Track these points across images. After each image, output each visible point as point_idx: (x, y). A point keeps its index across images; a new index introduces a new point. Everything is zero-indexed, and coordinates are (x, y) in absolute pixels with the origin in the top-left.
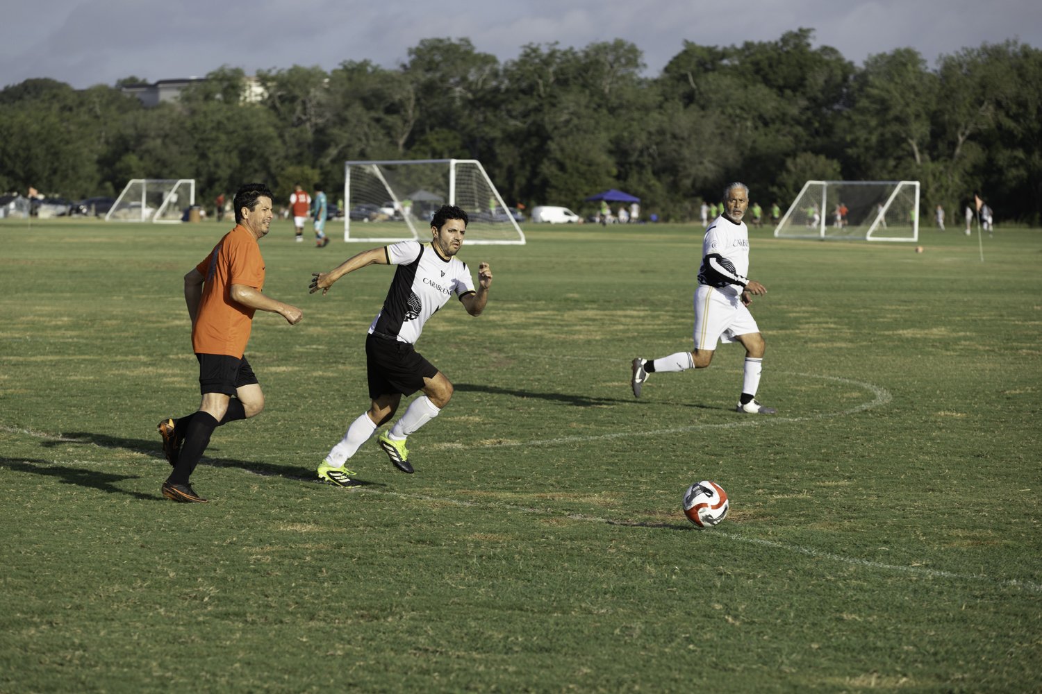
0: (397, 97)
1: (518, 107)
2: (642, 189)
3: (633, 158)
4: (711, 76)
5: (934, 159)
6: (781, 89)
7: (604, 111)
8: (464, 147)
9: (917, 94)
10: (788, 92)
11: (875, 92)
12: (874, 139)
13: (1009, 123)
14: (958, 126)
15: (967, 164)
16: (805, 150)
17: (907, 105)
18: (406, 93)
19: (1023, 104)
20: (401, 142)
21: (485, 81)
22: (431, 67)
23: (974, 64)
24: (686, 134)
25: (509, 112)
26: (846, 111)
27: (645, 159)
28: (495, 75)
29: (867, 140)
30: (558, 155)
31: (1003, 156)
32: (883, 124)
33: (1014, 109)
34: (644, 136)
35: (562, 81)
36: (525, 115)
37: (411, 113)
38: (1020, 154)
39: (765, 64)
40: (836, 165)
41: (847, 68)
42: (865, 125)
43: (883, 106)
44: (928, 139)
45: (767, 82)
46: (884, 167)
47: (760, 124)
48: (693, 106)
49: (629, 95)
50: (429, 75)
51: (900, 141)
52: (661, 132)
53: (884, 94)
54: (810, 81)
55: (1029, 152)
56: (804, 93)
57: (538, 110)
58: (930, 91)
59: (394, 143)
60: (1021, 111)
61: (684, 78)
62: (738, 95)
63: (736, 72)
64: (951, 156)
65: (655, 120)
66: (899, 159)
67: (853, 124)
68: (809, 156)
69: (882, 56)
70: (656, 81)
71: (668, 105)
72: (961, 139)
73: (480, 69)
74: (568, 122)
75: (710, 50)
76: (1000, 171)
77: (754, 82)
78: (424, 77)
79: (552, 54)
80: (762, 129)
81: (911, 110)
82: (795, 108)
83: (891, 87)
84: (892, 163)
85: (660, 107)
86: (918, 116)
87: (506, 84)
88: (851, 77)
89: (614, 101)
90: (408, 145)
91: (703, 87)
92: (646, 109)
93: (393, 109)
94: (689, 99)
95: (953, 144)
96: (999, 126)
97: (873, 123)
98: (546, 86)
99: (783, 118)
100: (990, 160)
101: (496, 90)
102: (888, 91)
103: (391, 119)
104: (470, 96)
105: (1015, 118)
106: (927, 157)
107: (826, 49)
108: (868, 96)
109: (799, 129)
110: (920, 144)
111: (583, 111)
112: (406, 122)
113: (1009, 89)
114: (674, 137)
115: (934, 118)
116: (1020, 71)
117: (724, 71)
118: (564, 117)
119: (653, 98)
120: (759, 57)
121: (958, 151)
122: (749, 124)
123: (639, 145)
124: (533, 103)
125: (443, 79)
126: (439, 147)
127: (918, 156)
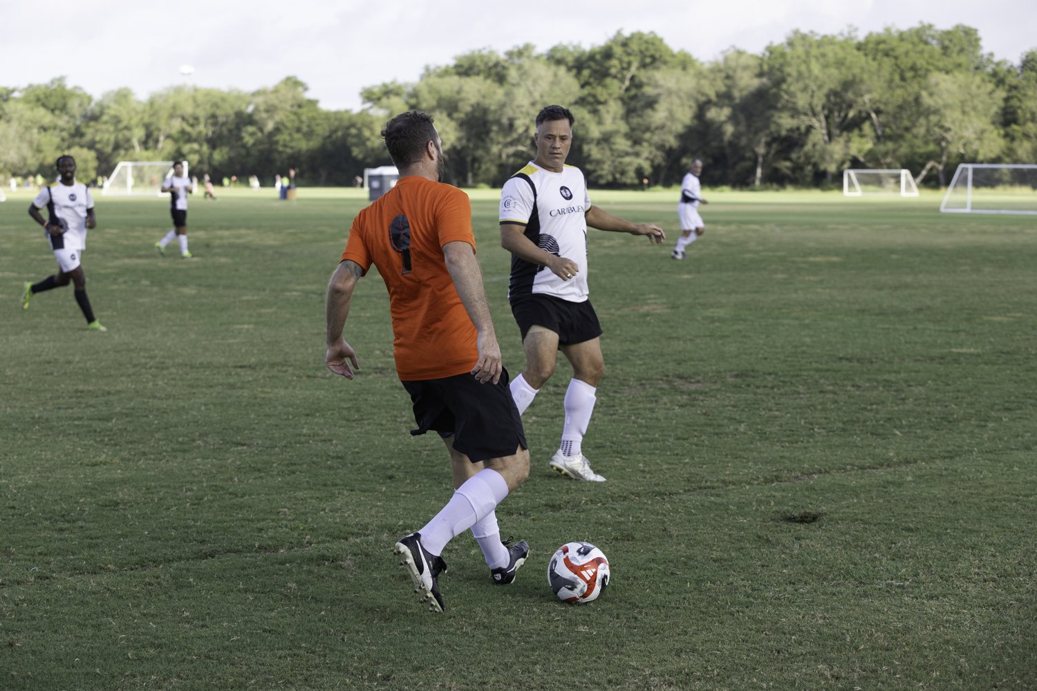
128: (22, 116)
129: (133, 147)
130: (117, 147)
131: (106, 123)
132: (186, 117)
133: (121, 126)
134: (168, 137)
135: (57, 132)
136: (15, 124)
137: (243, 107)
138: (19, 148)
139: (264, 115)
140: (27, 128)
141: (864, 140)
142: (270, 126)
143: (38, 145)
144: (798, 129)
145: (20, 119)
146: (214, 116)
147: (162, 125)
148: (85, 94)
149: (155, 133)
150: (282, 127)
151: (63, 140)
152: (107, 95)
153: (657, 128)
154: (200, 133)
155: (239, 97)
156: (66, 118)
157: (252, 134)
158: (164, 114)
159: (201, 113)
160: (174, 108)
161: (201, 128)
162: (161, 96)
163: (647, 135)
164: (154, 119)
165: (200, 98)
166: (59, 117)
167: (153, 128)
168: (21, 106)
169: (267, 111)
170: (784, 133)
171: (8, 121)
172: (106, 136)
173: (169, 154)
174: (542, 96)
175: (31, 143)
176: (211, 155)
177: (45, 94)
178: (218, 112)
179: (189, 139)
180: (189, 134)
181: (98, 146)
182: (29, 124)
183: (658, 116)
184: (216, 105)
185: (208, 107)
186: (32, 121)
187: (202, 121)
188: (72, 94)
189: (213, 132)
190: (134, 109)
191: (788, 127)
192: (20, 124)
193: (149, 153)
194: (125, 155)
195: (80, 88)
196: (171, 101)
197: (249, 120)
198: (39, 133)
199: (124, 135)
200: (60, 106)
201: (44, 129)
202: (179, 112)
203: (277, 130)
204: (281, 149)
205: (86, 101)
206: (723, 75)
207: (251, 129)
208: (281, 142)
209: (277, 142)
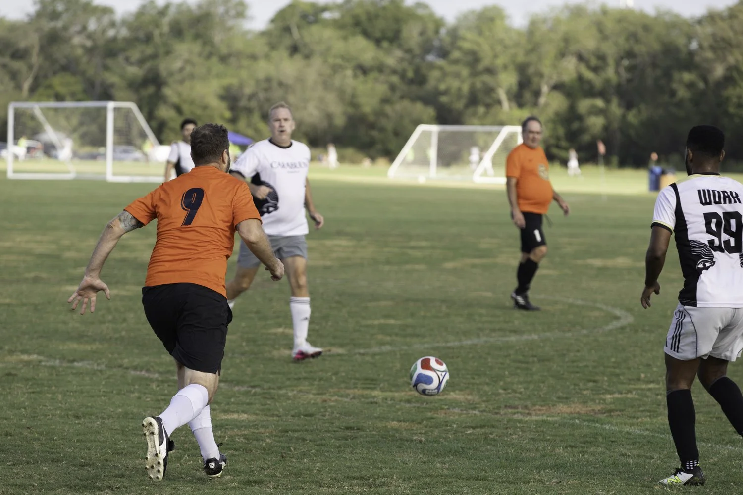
0: (22, 44)
1: (135, 55)
2: (250, 132)
3: (243, 103)
4: (315, 29)
5: (521, 105)
6: (378, 42)
7: (215, 60)
8: (85, 91)
9: (506, 47)
10: (385, 44)
11: (466, 45)
12: (466, 88)
13: (589, 75)
14: (541, 75)
15: (550, 112)
16: (402, 97)
17: (496, 56)
18: (32, 41)
19: (602, 58)
20: (26, 85)
21: (104, 31)
22: (55, 16)
23: (557, 21)
24: (290, 81)
25: (127, 60)
26: (441, 62)
27: (253, 104)
28: (113, 24)
29: (459, 89)
30: (175, 99)
31: (584, 105)
32: (474, 74)
33: (594, 62)
34: (252, 83)
35: (177, 31)
36: (141, 62)
37: (35, 59)
38: (600, 103)
39: (363, 18)
40: (431, 112)
41: (439, 23)
42: (457, 75)
43: (473, 59)
44: (515, 88)
45: (366, 34)
46: (475, 114)
47: (359, 73)
48: (298, 57)
49: (238, 45)
50: (52, 24)
51: (490, 90)
52: (268, 80)
53: (475, 48)
54: (405, 33)
55: (608, 101)
56: (400, 46)
57: (154, 57)
58: (517, 44)
59: (19, 87)
60: (599, 63)
61: (287, 29)
62: (339, 46)
63: (338, 25)
64: (535, 104)
65: (263, 69)
66: (488, 106)
67: (445, 75)
68: (406, 103)
69: (473, 12)
70: (263, 34)
71: (274, 54)
72: (545, 89)
73: (99, 20)
74: (182, 70)
75: (313, 5)
76: (580, 118)
77: (354, 34)
78: (48, 25)
79: (167, 7)
80: (361, 78)
81: (500, 62)
82: (393, 58)
83: (481, 40)
84: (481, 110)
85: (267, 57)
86: (505, 67)
87: (124, 32)
88: (443, 31)
89: (224, 50)
90: (33, 89)
91: (307, 39)
92: (253, 58)
93: (19, 55)
94: (294, 50)
95: (537, 94)
96: (580, 78)
97: (465, 72)
98: (161, 35)
99: (380, 68)
100: (572, 109)
101: (114, 39)
102: (478, 44)
103: (17, 65)
104: (89, 43)
105: (595, 70)
106: (514, 105)
107: (419, 5)
108: (460, 48)
109: (395, 79)
110: (508, 93)
111: (196, 59)
112: (30, 67)
113: (589, 43)
114: (281, 84)
115: (522, 69)
116: (600, 27)
117: (326, 24)
118: (178, 64)
119: (261, 47)
120: (359, 11)
121: (542, 100)
122: (349, 73)
123: (248, 90)
124: (149, 51)
125: (65, 28)
126: (62, 90)
127: (506, 105)
128: (329, 49)
129: (499, 103)
130: (473, 100)
131: (456, 62)
132: (585, 54)
133: (481, 67)
134: (557, 87)
135: (382, 77)
136: (317, 62)
137: (681, 41)
138: (322, 100)
139: (709, 55)
140: (336, 69)
142: (719, 71)
143: (354, 96)
145: (325, 54)
146: (630, 54)
147: (546, 68)
148: (432, 15)
149: (536, 80)
150: (735, 74)
151: (393, 88)
152: (464, 18)
154: (607, 81)
155: (675, 23)
156: (399, 53)
157: (690, 86)
158: (550, 50)
159: (610, 50)
160: (566, 40)
161: (610, 73)
162: (545, 21)
164: (533, 58)
165: (610, 26)
166: (388, 52)
167: (531, 70)
168: (328, 33)
169: (713, 48)
171: (307, 57)
172: (455, 84)
173: (557, 114)
175: (341, 93)
176: (624, 117)
177: (368, 14)
178: (640, 49)
179: (590, 91)
180: (589, 82)
181: (444, 99)
182: (339, 61)
184: (633, 36)
185: (621, 41)
186: (343, 58)
187: (611, 62)
188: (410, 15)
189: (629, 81)
190: (501, 41)
192: (325, 61)
193: (525, 114)
194: (486, 114)
195: (425, 6)
196: (563, 28)
197: (689, 62)
198: (355, 76)
199: (484, 83)
200: (390, 34)
201: (363, 70)
202: (573, 48)
203: (728, 80)
204: (732, 110)
205: (431, 27)
207: (687, 77)
208: (735, 100)
209: (728, 99)
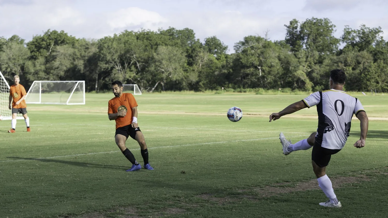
141: (131, 73)
144: (108, 68)
153: (55, 69)
163: (52, 71)
170: (102, 70)
174: (13, 56)
183: (56, 63)
191: (104, 67)
206: (84, 47)
